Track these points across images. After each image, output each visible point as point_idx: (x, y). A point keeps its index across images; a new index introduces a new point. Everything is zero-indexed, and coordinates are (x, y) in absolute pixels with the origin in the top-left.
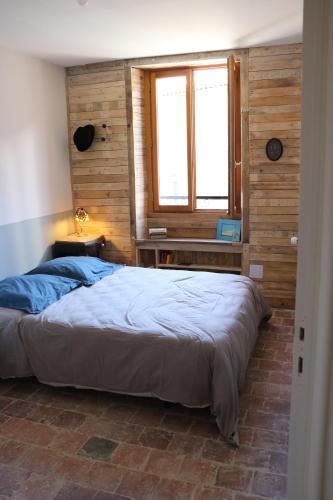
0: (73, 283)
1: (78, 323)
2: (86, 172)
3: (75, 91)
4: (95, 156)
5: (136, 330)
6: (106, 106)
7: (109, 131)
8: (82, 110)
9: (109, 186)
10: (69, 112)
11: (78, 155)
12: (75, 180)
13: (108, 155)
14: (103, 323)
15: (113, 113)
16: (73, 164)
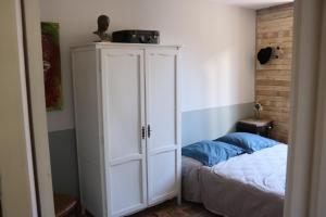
0: (239, 150)
1: (233, 177)
2: (264, 78)
3: (261, 25)
4: (272, 67)
5: (267, 189)
6: (281, 34)
7: (282, 51)
8: (265, 37)
9: (279, 88)
10: (257, 38)
11: (260, 67)
12: (258, 83)
13: (280, 67)
14: (248, 180)
15: (285, 39)
16: (257, 72)
